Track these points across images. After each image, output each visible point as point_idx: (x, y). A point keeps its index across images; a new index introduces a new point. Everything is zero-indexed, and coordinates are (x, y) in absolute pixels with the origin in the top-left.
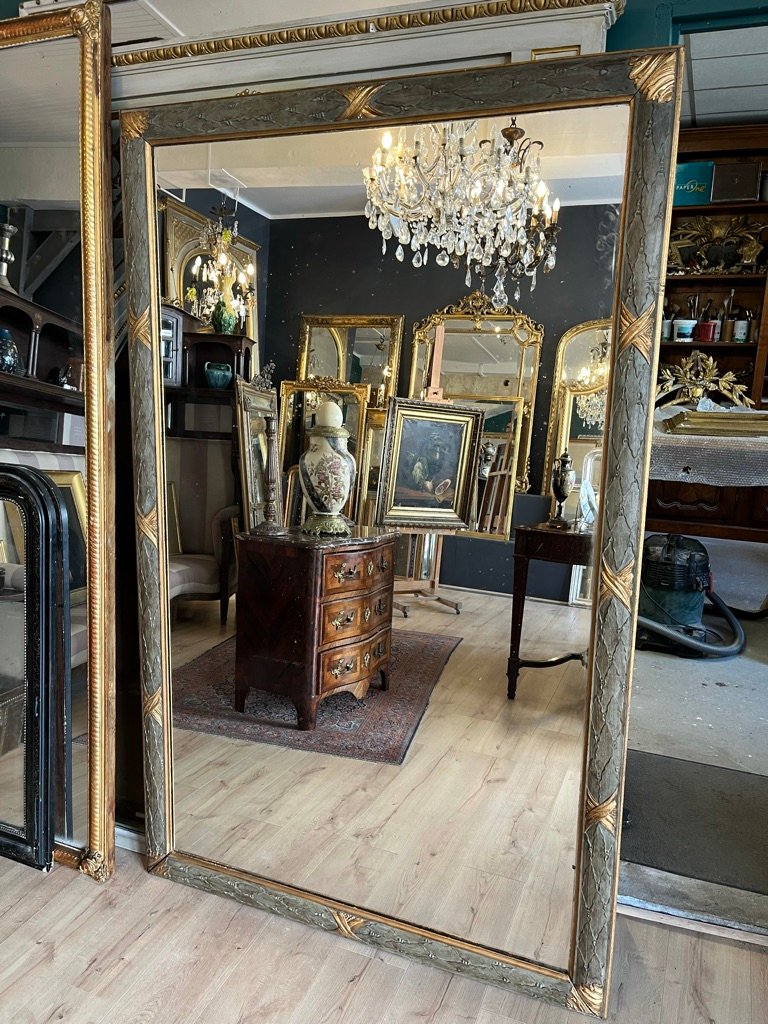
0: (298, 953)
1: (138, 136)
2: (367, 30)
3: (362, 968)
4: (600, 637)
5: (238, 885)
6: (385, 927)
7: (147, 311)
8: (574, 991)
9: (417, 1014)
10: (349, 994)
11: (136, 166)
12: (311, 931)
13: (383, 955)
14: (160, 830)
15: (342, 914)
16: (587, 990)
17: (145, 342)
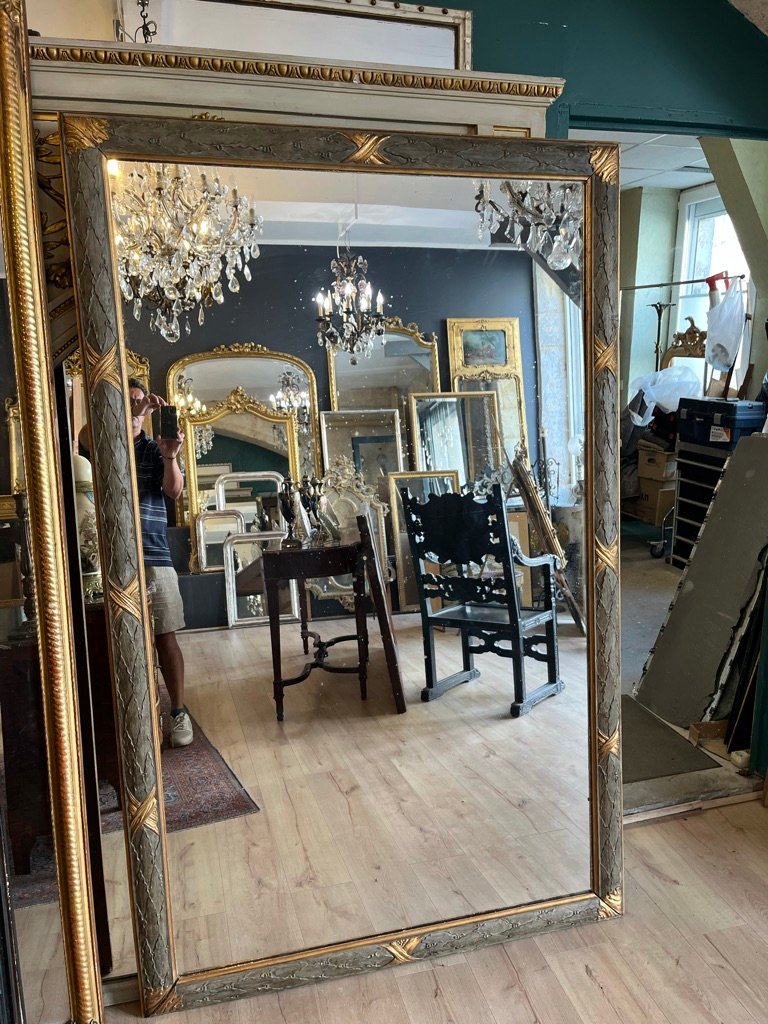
0: (370, 1003)
1: (92, 145)
2: (351, 80)
3: (433, 982)
4: (599, 602)
5: (274, 973)
6: (440, 933)
7: (114, 348)
8: (602, 903)
9: (508, 988)
10: (445, 1007)
11: (92, 180)
12: (362, 979)
13: (439, 961)
14: (163, 959)
15: (395, 944)
16: (612, 896)
17: (114, 383)
